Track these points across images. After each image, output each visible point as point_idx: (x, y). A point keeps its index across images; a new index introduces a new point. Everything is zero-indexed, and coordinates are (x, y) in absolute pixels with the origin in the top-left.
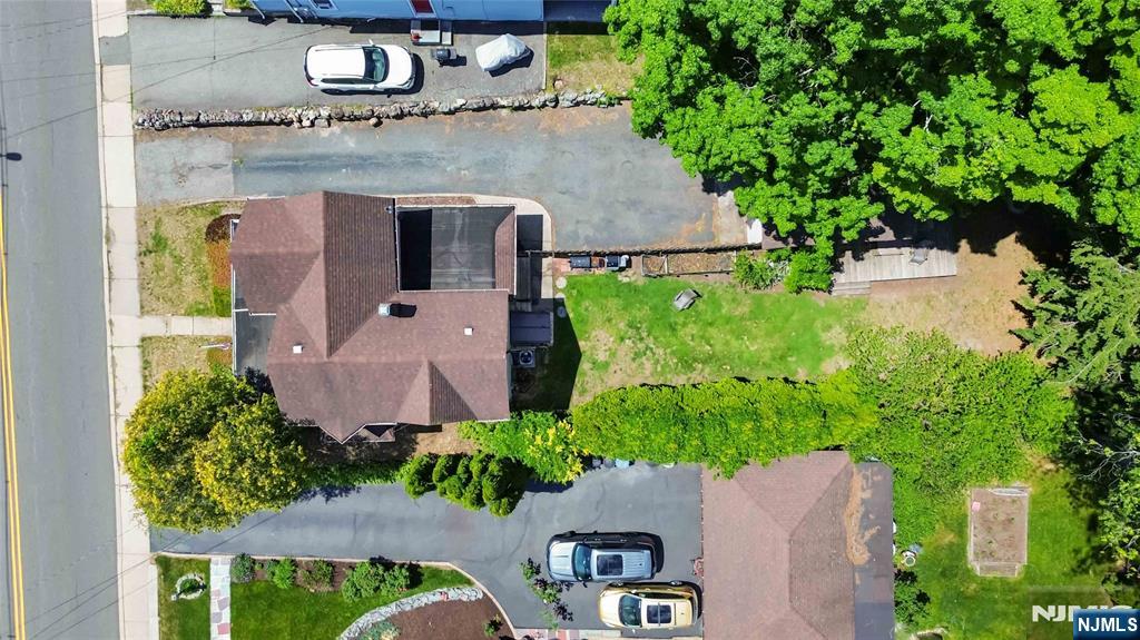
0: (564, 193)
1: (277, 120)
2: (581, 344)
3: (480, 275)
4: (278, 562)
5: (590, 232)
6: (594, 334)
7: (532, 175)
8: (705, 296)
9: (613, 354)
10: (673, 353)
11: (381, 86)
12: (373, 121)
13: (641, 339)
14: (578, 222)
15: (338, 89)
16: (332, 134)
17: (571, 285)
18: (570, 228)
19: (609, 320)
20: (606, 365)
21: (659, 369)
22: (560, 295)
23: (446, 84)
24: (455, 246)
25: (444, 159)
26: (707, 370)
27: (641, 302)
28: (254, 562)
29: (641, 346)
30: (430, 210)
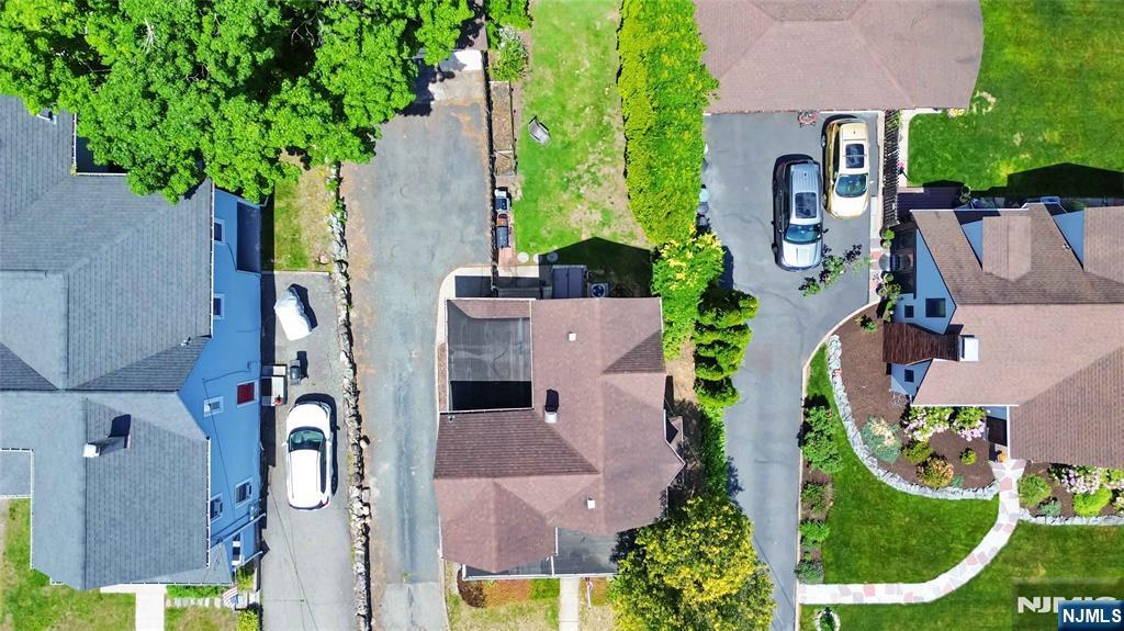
0: (433, 255)
1: (364, 539)
2: (584, 238)
3: (516, 332)
4: (803, 537)
5: (472, 229)
6: (575, 225)
7: (415, 287)
8: (536, 113)
9: (595, 205)
10: (593, 145)
11: (328, 434)
12: (363, 444)
13: (579, 177)
14: (462, 241)
15: (331, 478)
16: (377, 486)
17: (526, 248)
18: (468, 249)
19: (560, 209)
20: (604, 211)
21: (609, 159)
22: (536, 259)
23: (325, 372)
24: (488, 358)
25: (400, 375)
26: (609, 110)
27: (542, 178)
28: (803, 561)
29: (586, 177)
30: (452, 383)
